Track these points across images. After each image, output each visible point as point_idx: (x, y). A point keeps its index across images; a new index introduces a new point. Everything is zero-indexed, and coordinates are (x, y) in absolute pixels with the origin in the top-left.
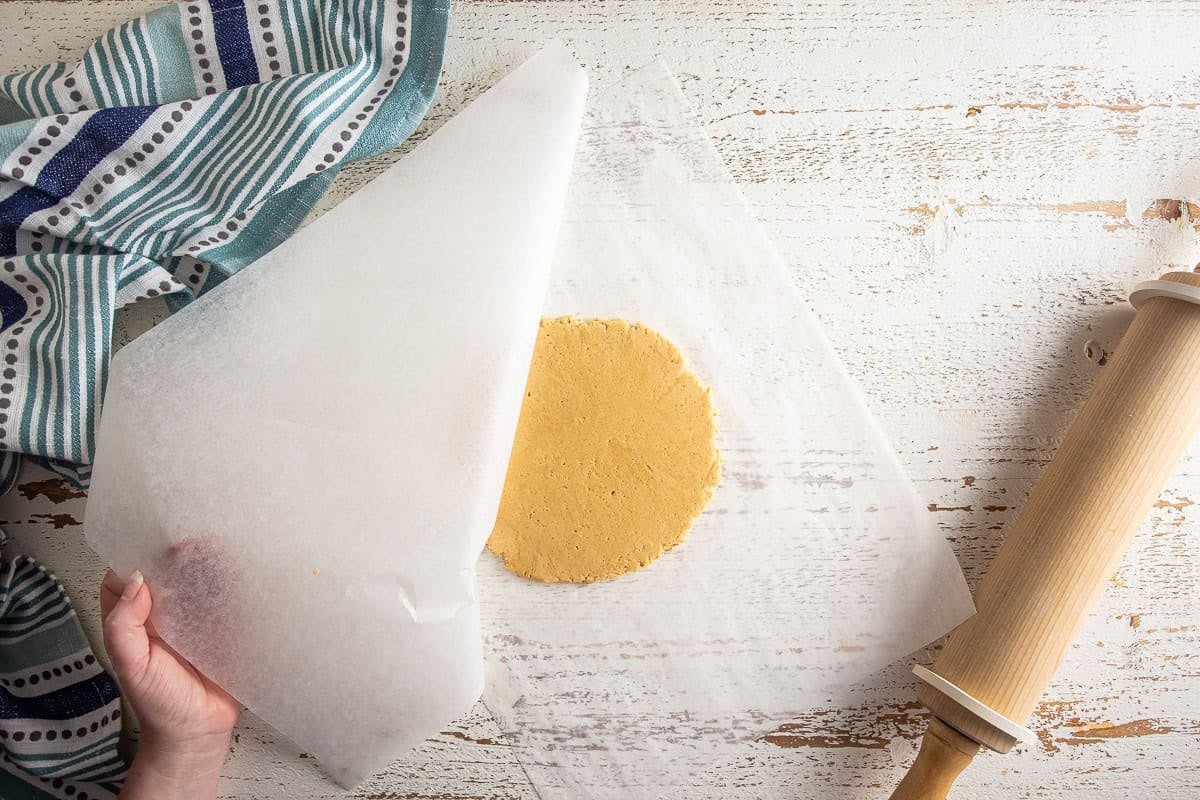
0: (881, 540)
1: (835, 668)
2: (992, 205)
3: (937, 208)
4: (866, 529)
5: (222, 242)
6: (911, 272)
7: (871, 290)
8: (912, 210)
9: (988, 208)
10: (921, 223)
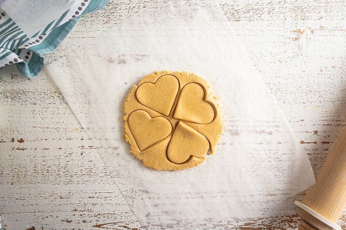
0: (283, 154)
1: (266, 202)
2: (324, 30)
3: (304, 31)
4: (277, 150)
5: (37, 44)
6: (294, 55)
7: (280, 61)
8: (294, 31)
9: (323, 30)
10: (298, 37)
